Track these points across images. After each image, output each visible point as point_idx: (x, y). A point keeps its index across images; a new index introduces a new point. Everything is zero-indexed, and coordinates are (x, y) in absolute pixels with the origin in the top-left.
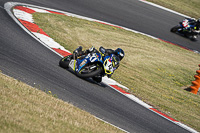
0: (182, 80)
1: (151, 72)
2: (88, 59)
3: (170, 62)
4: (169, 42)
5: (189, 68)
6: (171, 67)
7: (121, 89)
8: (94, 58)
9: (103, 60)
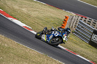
0: (57, 24)
1: (42, 20)
2: (53, 35)
3: (52, 15)
4: (51, 5)
5: (60, 17)
6: (52, 18)
7: (28, 28)
8: (57, 34)
9: (62, 35)
